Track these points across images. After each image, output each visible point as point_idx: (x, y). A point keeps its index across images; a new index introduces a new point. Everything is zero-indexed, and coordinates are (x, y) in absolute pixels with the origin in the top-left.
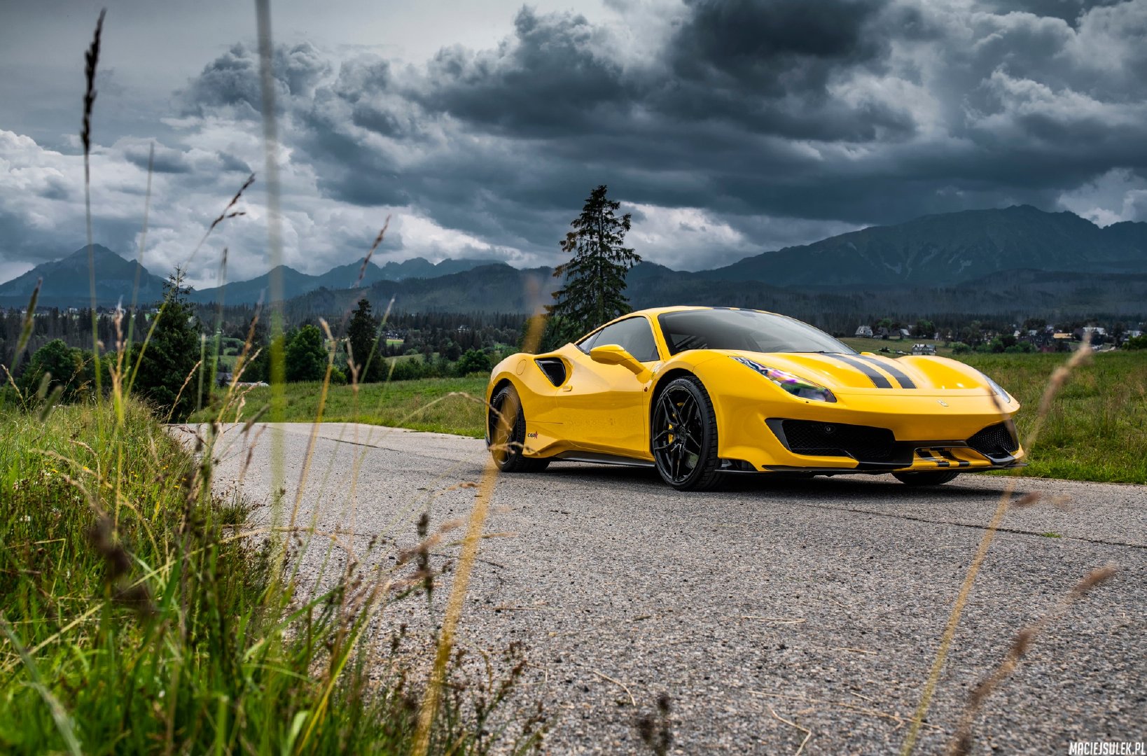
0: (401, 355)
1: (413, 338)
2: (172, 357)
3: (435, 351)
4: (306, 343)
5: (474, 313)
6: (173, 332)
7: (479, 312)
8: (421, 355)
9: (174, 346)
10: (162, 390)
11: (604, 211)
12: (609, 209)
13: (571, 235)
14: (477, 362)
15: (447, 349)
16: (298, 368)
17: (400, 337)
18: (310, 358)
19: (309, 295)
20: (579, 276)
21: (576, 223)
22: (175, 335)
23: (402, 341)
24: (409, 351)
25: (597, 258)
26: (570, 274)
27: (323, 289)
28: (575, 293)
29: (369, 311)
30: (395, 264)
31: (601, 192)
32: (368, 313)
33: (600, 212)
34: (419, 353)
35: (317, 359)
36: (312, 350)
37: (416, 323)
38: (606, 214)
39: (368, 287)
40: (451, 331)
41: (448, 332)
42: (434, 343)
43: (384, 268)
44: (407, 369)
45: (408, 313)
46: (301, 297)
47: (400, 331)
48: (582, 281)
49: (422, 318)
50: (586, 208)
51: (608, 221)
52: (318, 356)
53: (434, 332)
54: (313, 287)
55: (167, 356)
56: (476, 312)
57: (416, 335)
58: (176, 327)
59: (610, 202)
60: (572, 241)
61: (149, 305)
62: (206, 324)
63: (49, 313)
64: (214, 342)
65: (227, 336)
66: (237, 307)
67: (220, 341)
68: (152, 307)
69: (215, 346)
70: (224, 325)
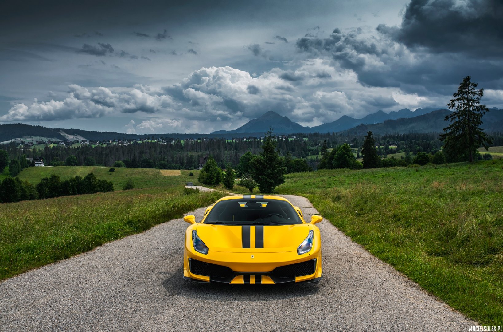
0: (395, 153)
1: (401, 145)
2: (268, 164)
3: (411, 151)
4: (344, 151)
5: (431, 133)
6: (268, 154)
7: (433, 132)
8: (404, 153)
9: (269, 159)
10: (264, 177)
11: (470, 88)
12: (472, 87)
13: (453, 101)
14: (422, 158)
15: (416, 150)
16: (340, 162)
17: (395, 145)
18: (346, 158)
19: (356, 128)
20: (457, 120)
21: (455, 95)
22: (269, 155)
23: (396, 147)
24: (399, 151)
25: (466, 111)
26: (452, 119)
27: (362, 125)
28: (456, 128)
29: (372, 136)
30: (394, 112)
31: (468, 79)
32: (371, 137)
33: (468, 89)
34: (404, 152)
35: (349, 158)
36: (347, 154)
37: (403, 138)
38: (471, 89)
39: (382, 123)
40: (419, 142)
41: (417, 142)
42: (411, 147)
43: (389, 114)
44: (390, 161)
45: (400, 134)
46: (353, 128)
47: (395, 142)
48: (459, 122)
49: (406, 136)
50: (461, 87)
51: (472, 93)
52: (349, 157)
53: (411, 142)
54: (359, 124)
55: (265, 164)
56: (432, 132)
57: (403, 144)
58: (269, 152)
59: (472, 84)
60: (453, 103)
61: (291, 135)
62: (313, 142)
63: (253, 140)
64: (315, 149)
65: (321, 147)
66: (326, 134)
67: (318, 149)
68: (292, 135)
69: (316, 151)
70: (320, 142)
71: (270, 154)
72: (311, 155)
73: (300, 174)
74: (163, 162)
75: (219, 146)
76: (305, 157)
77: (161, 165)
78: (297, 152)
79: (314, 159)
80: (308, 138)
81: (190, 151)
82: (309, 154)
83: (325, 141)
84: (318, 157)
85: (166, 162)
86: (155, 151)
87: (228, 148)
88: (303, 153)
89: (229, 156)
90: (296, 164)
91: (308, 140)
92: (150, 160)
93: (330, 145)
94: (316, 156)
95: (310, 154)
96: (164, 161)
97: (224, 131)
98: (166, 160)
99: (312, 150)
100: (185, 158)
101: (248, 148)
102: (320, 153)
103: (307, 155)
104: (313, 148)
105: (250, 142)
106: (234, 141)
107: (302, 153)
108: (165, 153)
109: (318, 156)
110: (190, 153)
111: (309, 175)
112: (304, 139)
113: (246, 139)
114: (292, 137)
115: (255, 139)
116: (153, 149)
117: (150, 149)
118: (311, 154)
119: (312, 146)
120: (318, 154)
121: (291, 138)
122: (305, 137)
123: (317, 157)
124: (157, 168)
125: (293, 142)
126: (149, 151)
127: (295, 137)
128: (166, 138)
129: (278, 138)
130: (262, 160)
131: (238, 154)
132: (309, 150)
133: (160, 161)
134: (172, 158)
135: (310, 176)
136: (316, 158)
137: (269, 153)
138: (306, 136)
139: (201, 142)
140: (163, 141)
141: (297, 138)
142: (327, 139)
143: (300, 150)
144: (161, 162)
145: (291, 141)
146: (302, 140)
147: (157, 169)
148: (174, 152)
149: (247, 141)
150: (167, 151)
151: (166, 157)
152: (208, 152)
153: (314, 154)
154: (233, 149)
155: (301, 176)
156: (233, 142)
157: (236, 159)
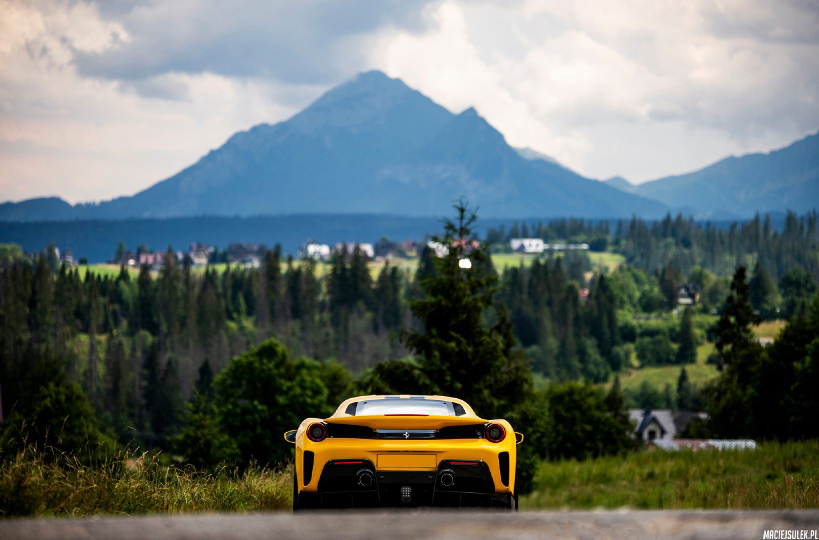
61: (507, 231)
62: (653, 278)
63: (256, 263)
64: (672, 330)
65: (705, 311)
66: (739, 228)
67: (686, 326)
68: (515, 235)
69: (674, 340)
70: (698, 280)
71: (459, 343)
72: (641, 367)
73: (593, 467)
76: (605, 379)
78: (553, 343)
79: (661, 388)
80: (623, 253)
82: (627, 355)
83: (740, 273)
84: (692, 379)
87: (97, 318)
88: (594, 353)
89: (101, 369)
90: (558, 417)
91: (621, 269)
93: (769, 297)
94: (676, 371)
95: (635, 361)
97: (55, 203)
99: (651, 333)
101: (231, 319)
102: (705, 350)
103: (616, 364)
104: (654, 321)
105: (238, 283)
106: (134, 273)
107: (582, 354)
109: (689, 368)
111: (646, 470)
112: (594, 257)
113: (214, 258)
114: (515, 244)
115: (271, 259)
118: (641, 356)
119: (648, 305)
120: (686, 355)
121: (509, 251)
122: (598, 246)
123: (683, 378)
125: (526, 278)
127: (535, 245)
129: (426, 254)
130: (416, 372)
131: (164, 358)
132: (629, 334)
135: (651, 475)
136: (674, 386)
137: (453, 334)
138: (610, 238)
141: (550, 251)
142: (750, 260)
143: (571, 330)
145: (514, 274)
146: (579, 265)
149: (221, 268)
153: (661, 360)
154: (124, 324)
155: (605, 478)
156: (124, 275)
157: (149, 394)
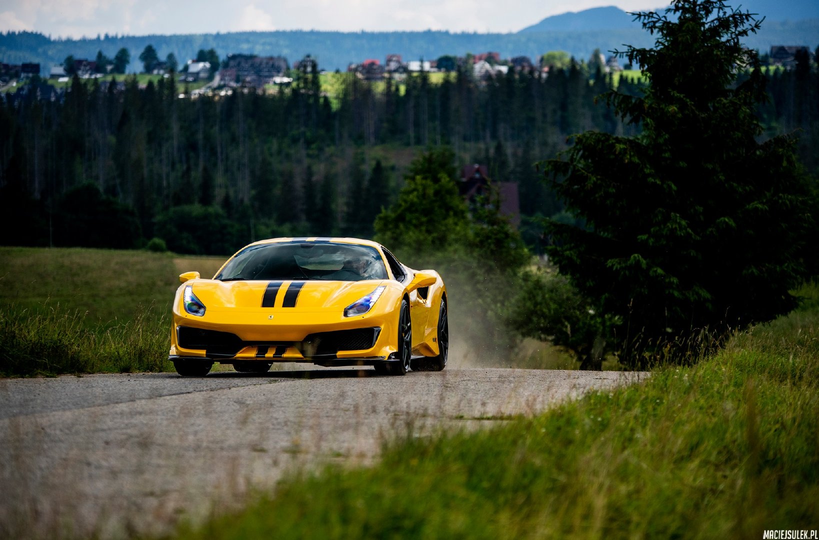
74: (196, 209)
75: (564, 107)
77: (185, 224)
81: (381, 140)
85: (216, 208)
86: (153, 139)
92: (120, 199)
96: (206, 200)
98: (219, 193)
100: (343, 186)
108: (213, 151)
110: (374, 153)
116: (139, 130)
117: (121, 126)
124: (156, 249)
126: (112, 139)
128: (234, 57)
133: (178, 200)
134: (262, 183)
139: (446, 82)
140: (211, 78)
144: (186, 208)
147: (157, 255)
148: (275, 145)
150: (234, 140)
151: (219, 179)
152: (492, 146)
